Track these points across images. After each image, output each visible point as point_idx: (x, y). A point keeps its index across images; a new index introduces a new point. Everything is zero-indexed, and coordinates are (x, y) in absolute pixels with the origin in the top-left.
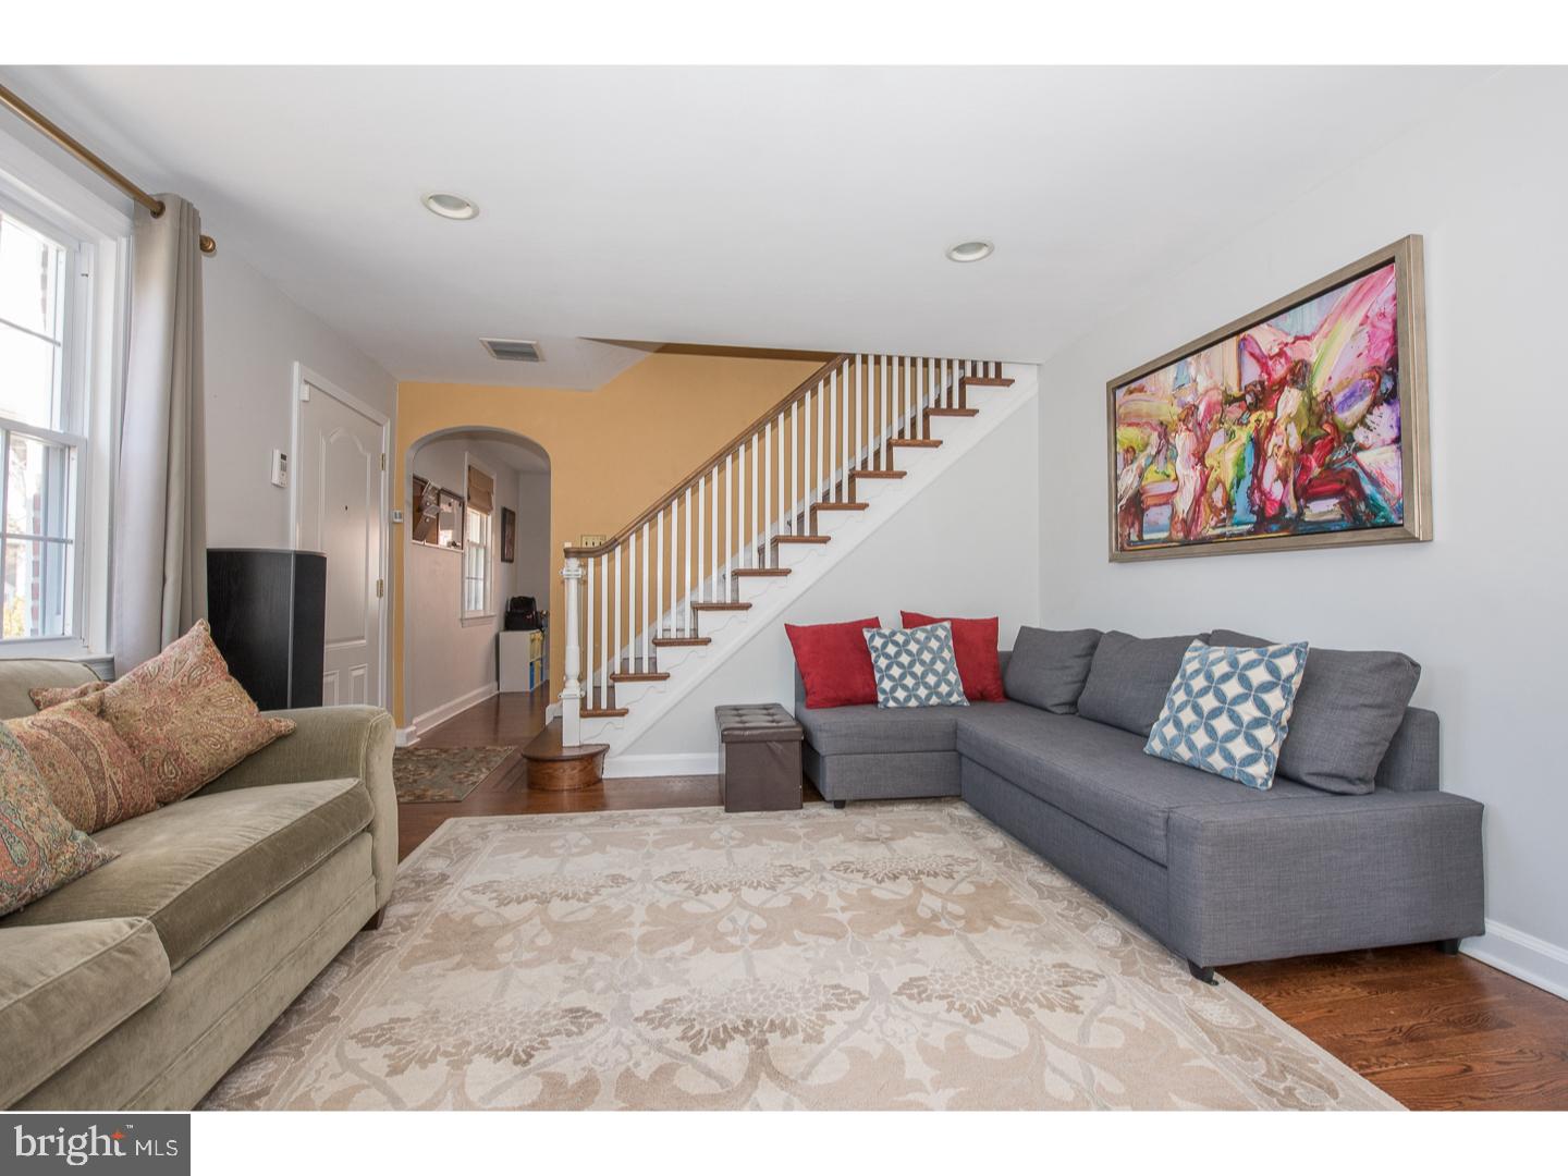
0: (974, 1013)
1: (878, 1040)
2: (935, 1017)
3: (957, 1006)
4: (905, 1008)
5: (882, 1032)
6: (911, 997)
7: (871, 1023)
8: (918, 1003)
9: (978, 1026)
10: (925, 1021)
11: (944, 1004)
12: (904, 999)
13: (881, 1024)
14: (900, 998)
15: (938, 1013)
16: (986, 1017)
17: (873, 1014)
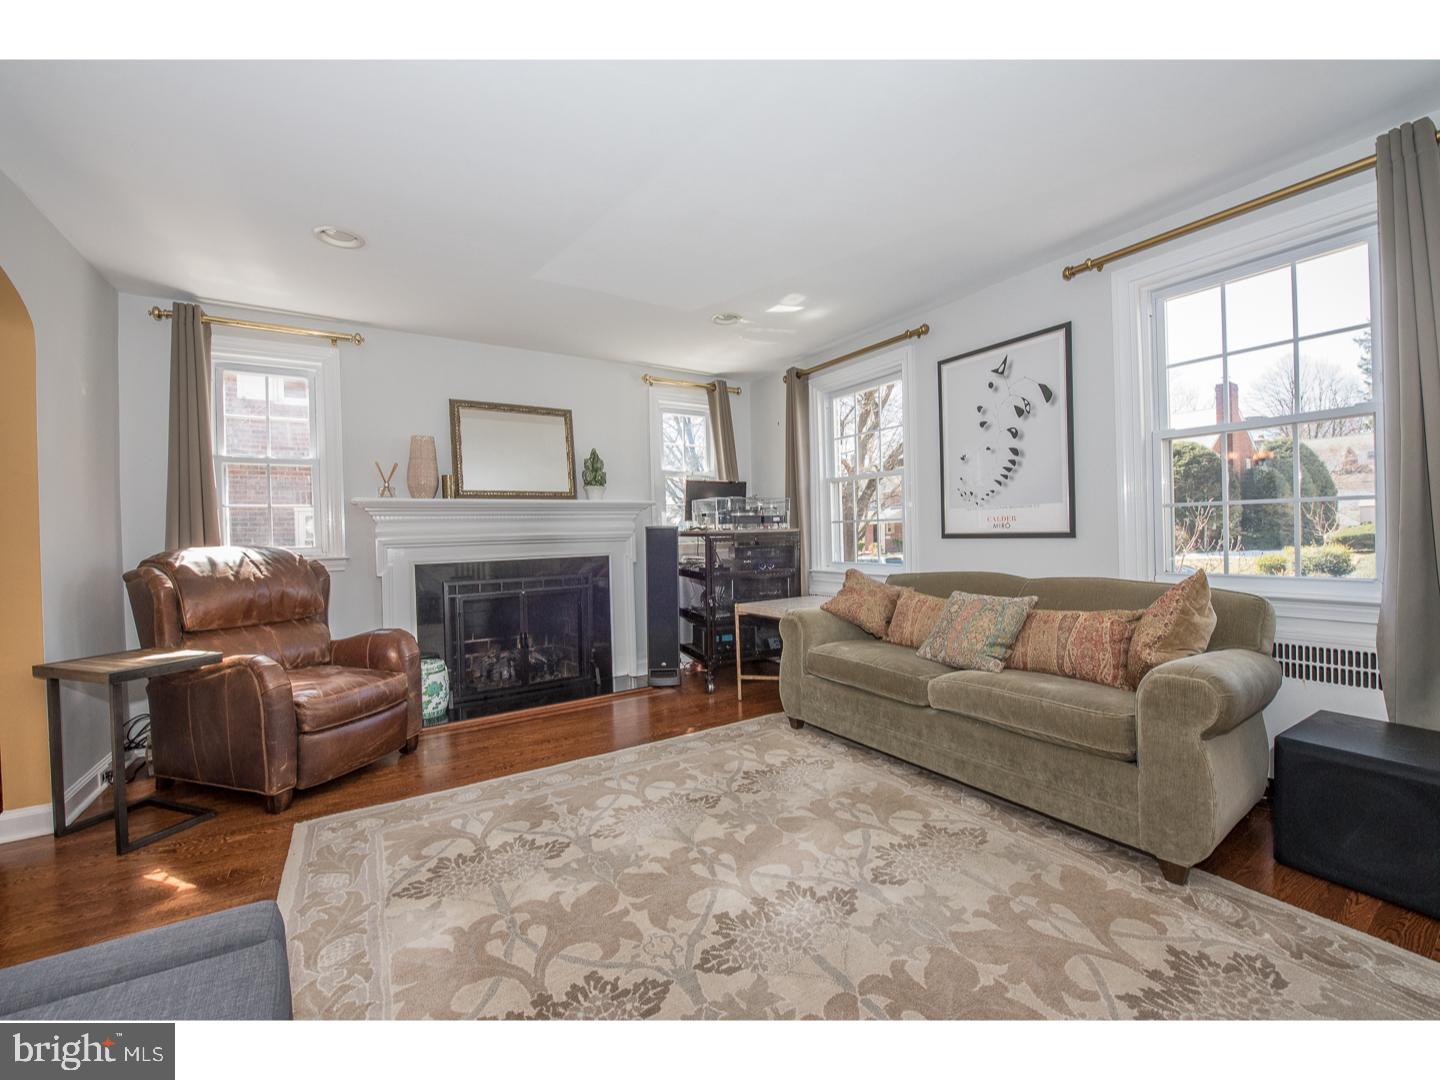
0: (592, 983)
1: (674, 930)
2: (630, 967)
3: (609, 987)
4: (659, 969)
5: (673, 938)
6: (655, 984)
7: (683, 942)
8: (646, 980)
9: (588, 970)
10: (638, 960)
11: (622, 986)
12: (661, 979)
13: (675, 945)
14: (665, 979)
15: (627, 973)
16: (581, 983)
17: (684, 952)
